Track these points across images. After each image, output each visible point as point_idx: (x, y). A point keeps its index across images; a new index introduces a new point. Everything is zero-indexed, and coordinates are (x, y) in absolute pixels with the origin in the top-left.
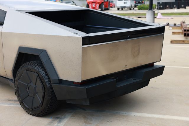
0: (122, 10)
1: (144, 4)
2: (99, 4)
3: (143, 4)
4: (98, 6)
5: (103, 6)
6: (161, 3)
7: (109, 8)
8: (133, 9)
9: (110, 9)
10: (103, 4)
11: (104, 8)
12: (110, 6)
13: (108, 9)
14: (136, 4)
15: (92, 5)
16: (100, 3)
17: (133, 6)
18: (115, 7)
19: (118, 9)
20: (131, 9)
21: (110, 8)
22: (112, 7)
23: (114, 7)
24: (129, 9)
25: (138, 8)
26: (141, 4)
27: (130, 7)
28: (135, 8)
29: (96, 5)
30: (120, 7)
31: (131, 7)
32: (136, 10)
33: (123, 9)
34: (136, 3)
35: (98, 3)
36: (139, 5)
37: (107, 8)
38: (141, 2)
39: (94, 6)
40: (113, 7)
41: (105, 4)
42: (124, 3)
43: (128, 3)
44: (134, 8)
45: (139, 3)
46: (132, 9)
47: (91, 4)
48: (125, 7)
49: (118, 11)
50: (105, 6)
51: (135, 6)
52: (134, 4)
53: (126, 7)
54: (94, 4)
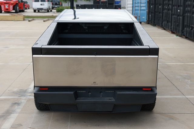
0: (39, 12)
1: (62, 5)
3: (60, 6)
5: (18, 7)
7: (24, 9)
8: (51, 11)
9: (26, 10)
10: (17, 5)
11: (19, 9)
13: (23, 11)
14: (54, 6)
15: (5, 6)
16: (14, 4)
17: (50, 7)
18: (30, 8)
19: (35, 11)
20: (48, 12)
21: (25, 9)
24: (46, 11)
25: (57, 10)
27: (48, 9)
28: (53, 10)
29: (9, 6)
30: (37, 9)
31: (49, 9)
32: (54, 13)
33: (40, 11)
34: (53, 4)
35: (12, 4)
36: (56, 6)
37: (22, 9)
38: (58, 3)
40: (27, 8)
41: (20, 5)
42: (41, 5)
43: (45, 5)
45: (56, 4)
46: (50, 11)
47: (4, 4)
48: (42, 9)
49: (35, 13)
51: (53, 8)
53: (44, 9)
54: (7, 5)
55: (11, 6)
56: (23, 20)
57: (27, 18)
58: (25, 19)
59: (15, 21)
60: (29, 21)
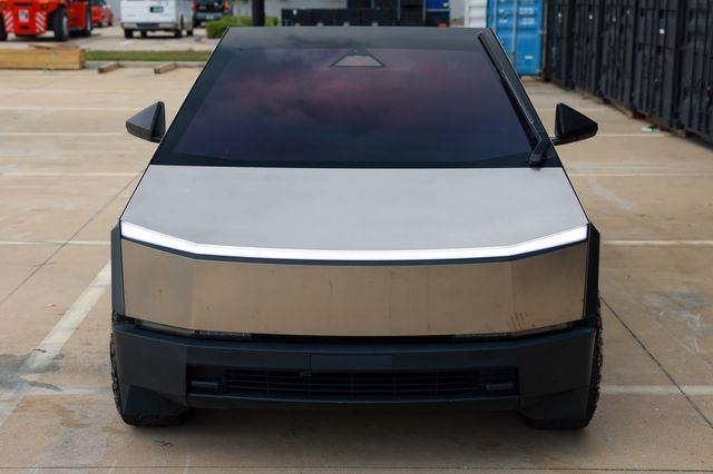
0: (144, 36)
1: (231, 13)
2: (44, 13)
3: (225, 14)
4: (41, 18)
5: (65, 20)
6: (295, 12)
7: (89, 28)
8: (190, 33)
9: (95, 31)
10: (64, 10)
11: (68, 26)
12: (92, 22)
13: (85, 34)
14: (200, 15)
15: (16, 16)
16: (54, 7)
17: (185, 20)
18: (114, 23)
19: (129, 34)
20: (178, 36)
21: (92, 29)
22: (100, 26)
23: (110, 24)
24: (171, 34)
25: (208, 31)
26: (219, 15)
27: (176, 25)
28: (197, 32)
29: (32, 16)
30: (135, 26)
31: (179, 27)
32: (199, 39)
33: (149, 34)
34: (197, 9)
35: (43, 7)
36: (210, 16)
37: (81, 28)
38: (216, 4)
39: (23, 18)
40: (104, 23)
41: (72, 10)
42: (152, 9)
43: (166, 10)
44: (190, 28)
45: (210, 9)
46: (184, 33)
47: (12, 9)
48: (154, 26)
49: (129, 42)
50: (74, 21)
51: (197, 23)
52: (192, 13)
53: (161, 26)
54: (26, 11)
55: (39, 14)
56: (77, 66)
57: (95, 59)
58: (88, 62)
59: (49, 69)
60: (102, 71)
